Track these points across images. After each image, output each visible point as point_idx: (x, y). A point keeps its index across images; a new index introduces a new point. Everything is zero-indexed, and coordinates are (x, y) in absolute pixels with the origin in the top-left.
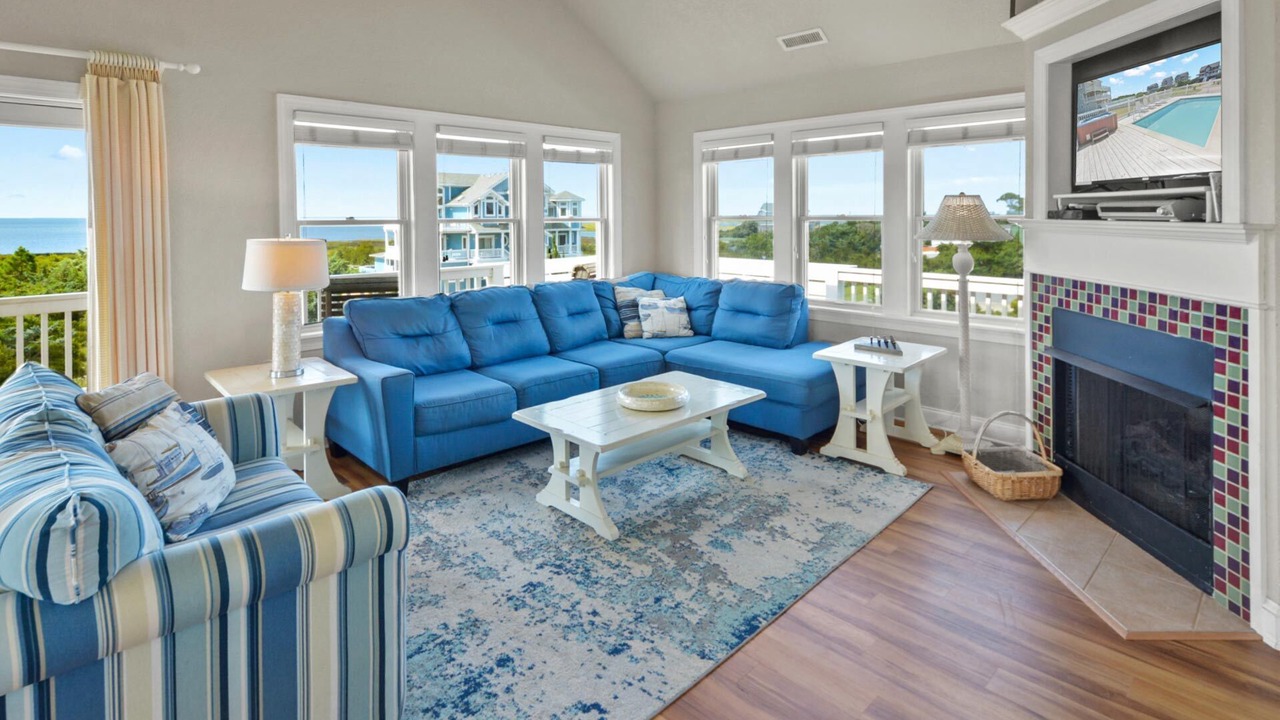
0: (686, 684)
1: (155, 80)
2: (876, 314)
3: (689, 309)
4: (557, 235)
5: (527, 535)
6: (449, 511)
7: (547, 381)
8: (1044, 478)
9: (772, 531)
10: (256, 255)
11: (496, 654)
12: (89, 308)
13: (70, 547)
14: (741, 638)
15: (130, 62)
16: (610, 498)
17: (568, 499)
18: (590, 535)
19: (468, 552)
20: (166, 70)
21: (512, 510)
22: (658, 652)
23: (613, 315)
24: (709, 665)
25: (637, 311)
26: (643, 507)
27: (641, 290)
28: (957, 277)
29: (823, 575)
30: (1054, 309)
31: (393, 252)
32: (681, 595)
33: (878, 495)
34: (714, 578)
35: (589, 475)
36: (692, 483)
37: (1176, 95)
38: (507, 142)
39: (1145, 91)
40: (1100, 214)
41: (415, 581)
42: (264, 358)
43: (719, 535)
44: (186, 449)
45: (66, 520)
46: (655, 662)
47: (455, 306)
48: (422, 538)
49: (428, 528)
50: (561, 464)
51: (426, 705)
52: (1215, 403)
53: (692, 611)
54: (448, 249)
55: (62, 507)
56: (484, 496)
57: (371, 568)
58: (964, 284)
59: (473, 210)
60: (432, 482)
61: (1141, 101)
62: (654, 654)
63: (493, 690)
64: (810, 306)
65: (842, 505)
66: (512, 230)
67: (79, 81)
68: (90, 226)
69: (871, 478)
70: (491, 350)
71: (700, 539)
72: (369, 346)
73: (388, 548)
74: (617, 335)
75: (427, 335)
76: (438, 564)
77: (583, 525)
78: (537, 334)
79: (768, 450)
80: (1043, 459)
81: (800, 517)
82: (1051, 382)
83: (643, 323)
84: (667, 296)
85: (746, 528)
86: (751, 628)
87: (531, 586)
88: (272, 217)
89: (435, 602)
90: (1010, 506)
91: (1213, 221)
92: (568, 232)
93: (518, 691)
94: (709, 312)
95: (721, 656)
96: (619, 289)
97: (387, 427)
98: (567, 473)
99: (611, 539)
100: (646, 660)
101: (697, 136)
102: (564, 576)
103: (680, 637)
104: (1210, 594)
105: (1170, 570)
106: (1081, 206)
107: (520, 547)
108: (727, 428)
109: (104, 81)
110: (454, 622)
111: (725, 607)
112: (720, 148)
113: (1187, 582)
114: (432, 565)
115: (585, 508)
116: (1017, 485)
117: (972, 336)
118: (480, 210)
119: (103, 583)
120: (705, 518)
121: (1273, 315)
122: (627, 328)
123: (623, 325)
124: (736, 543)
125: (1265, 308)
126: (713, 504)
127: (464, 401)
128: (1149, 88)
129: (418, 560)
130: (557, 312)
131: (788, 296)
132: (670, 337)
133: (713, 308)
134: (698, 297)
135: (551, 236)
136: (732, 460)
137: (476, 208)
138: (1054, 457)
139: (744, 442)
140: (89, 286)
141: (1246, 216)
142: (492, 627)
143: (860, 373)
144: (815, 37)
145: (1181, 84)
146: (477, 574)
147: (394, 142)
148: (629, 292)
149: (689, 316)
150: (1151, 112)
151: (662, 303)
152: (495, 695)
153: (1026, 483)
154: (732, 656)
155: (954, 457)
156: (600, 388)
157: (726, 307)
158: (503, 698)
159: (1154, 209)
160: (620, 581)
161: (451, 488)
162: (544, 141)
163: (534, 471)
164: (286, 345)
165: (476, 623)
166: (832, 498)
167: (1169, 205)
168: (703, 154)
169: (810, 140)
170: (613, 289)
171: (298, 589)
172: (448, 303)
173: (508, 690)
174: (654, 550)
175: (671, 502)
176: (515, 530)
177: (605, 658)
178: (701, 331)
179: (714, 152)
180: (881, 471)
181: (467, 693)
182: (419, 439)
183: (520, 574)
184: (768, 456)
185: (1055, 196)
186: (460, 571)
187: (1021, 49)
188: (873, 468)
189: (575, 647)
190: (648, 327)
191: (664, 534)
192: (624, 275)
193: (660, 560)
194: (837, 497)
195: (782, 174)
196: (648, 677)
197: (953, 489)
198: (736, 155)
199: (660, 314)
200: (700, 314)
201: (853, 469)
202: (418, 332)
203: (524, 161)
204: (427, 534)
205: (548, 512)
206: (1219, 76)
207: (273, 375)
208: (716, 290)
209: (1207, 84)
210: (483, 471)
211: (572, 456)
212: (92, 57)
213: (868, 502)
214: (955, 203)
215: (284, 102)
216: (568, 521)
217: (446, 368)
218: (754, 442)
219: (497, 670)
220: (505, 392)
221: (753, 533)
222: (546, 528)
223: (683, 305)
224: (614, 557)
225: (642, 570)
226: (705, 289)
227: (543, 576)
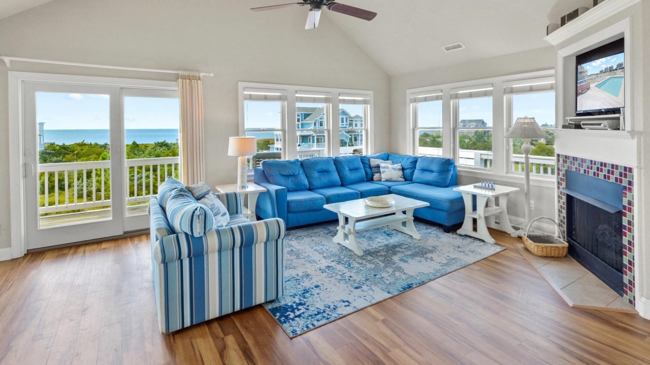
0: (381, 299)
1: (199, 79)
2: (489, 173)
3: (403, 169)
4: (353, 136)
5: (328, 251)
6: (300, 242)
7: (338, 195)
8: (558, 247)
9: (426, 258)
10: (233, 143)
11: (314, 284)
12: (179, 162)
13: (198, 220)
14: (405, 289)
15: (192, 74)
16: (362, 242)
17: (344, 240)
18: (352, 253)
19: (306, 255)
20: (203, 76)
21: (323, 243)
22: (372, 290)
23: (369, 170)
24: (391, 295)
25: (379, 170)
26: (374, 246)
27: (382, 160)
28: (524, 156)
29: (444, 274)
30: (566, 170)
31: (278, 145)
32: (384, 275)
33: (478, 250)
34: (399, 271)
35: (352, 230)
36: (397, 240)
37: (610, 75)
38: (324, 96)
39: (599, 72)
40: (582, 126)
41: (287, 261)
42: (235, 182)
43: (404, 257)
44: (216, 206)
45: (197, 213)
46: (371, 292)
47: (302, 164)
48: (290, 249)
49: (292, 246)
50: (342, 226)
51: (291, 294)
52: (623, 211)
53: (388, 280)
54: (302, 143)
55: (196, 209)
56: (313, 238)
57: (274, 243)
58: (527, 158)
59: (313, 125)
60: (294, 232)
61: (598, 77)
62: (371, 290)
63: (313, 293)
64: (458, 169)
65: (461, 252)
66: (326, 134)
67: (176, 81)
68: (180, 132)
69: (477, 243)
70: (317, 183)
71: (396, 258)
72: (270, 179)
73: (279, 237)
74: (371, 180)
75: (292, 176)
76: (295, 257)
77: (350, 250)
78: (336, 177)
79: (434, 231)
80: (562, 240)
81: (440, 254)
82: (565, 204)
83: (382, 175)
84: (393, 163)
85: (416, 256)
86: (410, 287)
87: (328, 267)
88: (237, 128)
89: (294, 268)
90: (541, 258)
91: (622, 130)
92: (358, 135)
93: (321, 295)
94: (412, 170)
95: (396, 293)
96: (371, 160)
97: (277, 207)
98: (344, 229)
99: (360, 255)
100: (367, 291)
101: (408, 91)
102: (341, 265)
103: (380, 286)
104: (622, 296)
105: (608, 287)
106: (574, 123)
107: (325, 255)
108: (413, 218)
109: (184, 80)
110: (300, 274)
111: (401, 280)
112: (419, 97)
113: (614, 292)
114: (294, 257)
115: (350, 243)
116: (545, 249)
117: (531, 183)
118: (317, 125)
119: (205, 233)
120: (399, 252)
121: (643, 171)
122: (375, 177)
123: (373, 175)
124: (410, 261)
125: (639, 168)
126: (403, 247)
127: (305, 201)
128: (600, 72)
129: (289, 256)
130: (344, 168)
131: (447, 165)
132: (394, 181)
133: (413, 170)
134: (407, 164)
135: (350, 137)
136: (415, 232)
137: (315, 123)
138: (567, 239)
139: (423, 227)
140: (179, 154)
141: (633, 127)
142: (314, 277)
143: (474, 197)
144: (459, 46)
145: (611, 71)
146: (309, 262)
147: (280, 98)
148: (376, 161)
149: (403, 172)
150: (601, 82)
151: (390, 166)
152: (314, 295)
153: (549, 249)
154: (400, 294)
155: (520, 238)
156: (361, 198)
157: (420, 169)
158: (316, 295)
159: (600, 124)
160: (361, 268)
161: (301, 235)
162: (339, 95)
163: (333, 231)
164: (242, 176)
165: (308, 275)
166: (457, 249)
167: (605, 123)
168: (411, 99)
169: (460, 92)
170: (369, 160)
171: (253, 246)
172: (300, 163)
173: (318, 294)
174: (377, 260)
175: (386, 245)
176: (324, 249)
177: (352, 289)
178: (408, 179)
179: (415, 98)
180: (483, 241)
181: (304, 293)
182: (288, 214)
183: (324, 263)
184: (432, 232)
185: (566, 118)
186: (303, 260)
187: (552, 49)
188: (480, 240)
189: (342, 285)
190: (384, 176)
191: (381, 256)
192: (375, 154)
193: (378, 263)
194: (459, 249)
195: (446, 108)
196: (367, 296)
197: (517, 251)
198: (425, 99)
199: (390, 171)
200: (408, 172)
201: (470, 240)
202: (288, 174)
203: (331, 104)
204: (292, 248)
205: (337, 245)
206: (623, 68)
207: (238, 187)
208: (415, 161)
209: (619, 71)
210: (313, 230)
211: (346, 224)
212: (180, 72)
213: (473, 252)
214: (522, 121)
215: (241, 85)
216: (344, 248)
217: (299, 189)
218: (428, 227)
219: (314, 288)
220: (322, 199)
221: (418, 258)
222: (335, 250)
223: (401, 167)
224: (360, 261)
225: (369, 266)
226: (410, 160)
227: (333, 264)
